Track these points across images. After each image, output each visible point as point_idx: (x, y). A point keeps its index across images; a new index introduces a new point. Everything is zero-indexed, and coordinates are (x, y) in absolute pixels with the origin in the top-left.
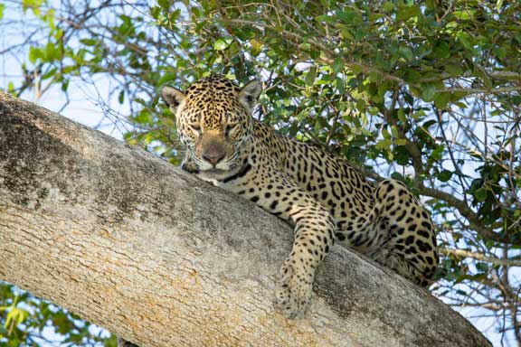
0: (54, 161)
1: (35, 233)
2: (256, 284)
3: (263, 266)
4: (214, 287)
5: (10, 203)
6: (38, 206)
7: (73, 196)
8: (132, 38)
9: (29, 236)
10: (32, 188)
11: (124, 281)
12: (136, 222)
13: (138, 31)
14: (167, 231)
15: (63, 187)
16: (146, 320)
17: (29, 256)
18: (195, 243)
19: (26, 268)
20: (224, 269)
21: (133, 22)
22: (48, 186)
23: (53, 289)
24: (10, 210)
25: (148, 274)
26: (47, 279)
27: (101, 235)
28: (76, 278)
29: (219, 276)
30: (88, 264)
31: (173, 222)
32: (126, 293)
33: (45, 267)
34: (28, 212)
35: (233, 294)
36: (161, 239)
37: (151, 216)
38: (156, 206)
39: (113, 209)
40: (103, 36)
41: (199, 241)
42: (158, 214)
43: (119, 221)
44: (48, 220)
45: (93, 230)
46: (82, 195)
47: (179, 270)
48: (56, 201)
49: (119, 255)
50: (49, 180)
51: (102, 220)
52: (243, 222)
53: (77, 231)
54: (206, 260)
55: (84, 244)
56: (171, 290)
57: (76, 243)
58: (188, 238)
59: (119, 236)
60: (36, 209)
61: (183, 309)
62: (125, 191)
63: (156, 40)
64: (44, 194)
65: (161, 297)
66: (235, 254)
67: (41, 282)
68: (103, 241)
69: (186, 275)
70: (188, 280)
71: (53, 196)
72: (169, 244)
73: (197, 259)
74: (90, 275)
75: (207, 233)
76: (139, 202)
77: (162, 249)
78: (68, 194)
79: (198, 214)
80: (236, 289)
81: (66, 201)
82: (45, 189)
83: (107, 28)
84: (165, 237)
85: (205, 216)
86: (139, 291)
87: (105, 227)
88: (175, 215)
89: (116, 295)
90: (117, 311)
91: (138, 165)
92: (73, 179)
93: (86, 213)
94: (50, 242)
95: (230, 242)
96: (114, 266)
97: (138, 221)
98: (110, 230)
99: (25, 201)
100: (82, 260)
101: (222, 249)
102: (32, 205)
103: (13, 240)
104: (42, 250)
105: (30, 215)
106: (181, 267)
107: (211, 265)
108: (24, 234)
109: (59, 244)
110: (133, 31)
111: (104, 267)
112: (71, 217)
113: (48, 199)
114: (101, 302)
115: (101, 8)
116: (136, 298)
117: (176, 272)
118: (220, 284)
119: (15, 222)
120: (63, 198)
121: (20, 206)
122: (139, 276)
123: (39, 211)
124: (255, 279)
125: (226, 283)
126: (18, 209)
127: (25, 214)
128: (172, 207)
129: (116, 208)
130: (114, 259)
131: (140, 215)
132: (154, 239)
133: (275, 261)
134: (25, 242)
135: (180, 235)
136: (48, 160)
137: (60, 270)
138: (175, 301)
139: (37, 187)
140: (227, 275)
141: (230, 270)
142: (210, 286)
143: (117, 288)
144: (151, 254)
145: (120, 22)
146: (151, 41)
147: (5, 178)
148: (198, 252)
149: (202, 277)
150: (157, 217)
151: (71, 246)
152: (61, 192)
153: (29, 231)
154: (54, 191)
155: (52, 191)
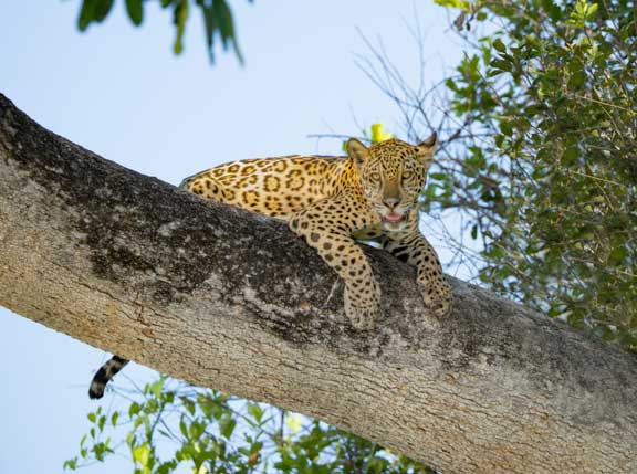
0: (395, 306)
1: (378, 381)
2: (612, 425)
3: (619, 407)
4: (568, 431)
5: (351, 350)
6: (380, 353)
7: (416, 341)
8: (483, 169)
9: (372, 385)
10: (373, 334)
11: (474, 428)
12: (483, 367)
13: (489, 162)
14: (516, 374)
15: (405, 333)
16: (499, 468)
17: (374, 406)
18: (546, 386)
19: (371, 418)
20: (578, 412)
21: (483, 152)
22: (390, 331)
23: (401, 439)
24: (351, 359)
25: (498, 419)
26: (393, 429)
27: (447, 380)
28: (423, 426)
29: (573, 419)
30: (434, 411)
31: (521, 364)
32: (476, 441)
33: (391, 417)
34: (370, 360)
35: (588, 438)
36: (509, 383)
37: (497, 358)
38: (502, 348)
39: (457, 353)
40: (453, 170)
41: (549, 383)
42: (505, 356)
43: (464, 365)
44: (392, 367)
45: (438, 376)
46: (425, 340)
47: (530, 414)
48: (398, 347)
49: (466, 402)
50: (389, 325)
51: (447, 365)
52: (596, 362)
53: (421, 377)
54: (558, 402)
55: (430, 390)
56: (523, 436)
57: (421, 390)
58: (537, 381)
59: (465, 382)
60: (378, 356)
61: (537, 455)
62: (469, 333)
63: (508, 171)
64: (385, 340)
65: (513, 444)
66: (588, 395)
67: (387, 432)
68: (449, 387)
69: (537, 421)
70: (540, 425)
71: (395, 342)
72: (518, 388)
73: (549, 402)
74: (437, 423)
75: (558, 375)
76: (484, 345)
77: (512, 394)
78: (410, 340)
79: (547, 355)
80: (591, 433)
81: (409, 347)
82: (386, 335)
83: (457, 161)
84: (513, 381)
85: (555, 356)
86: (490, 438)
87: (450, 372)
88: (523, 356)
89: (465, 443)
90: (468, 460)
91: (482, 306)
92: (414, 323)
93: (430, 358)
94: (395, 390)
95: (583, 383)
96: (462, 413)
97: (484, 365)
98: (456, 376)
99: (367, 349)
100: (429, 408)
101: (574, 390)
102: (373, 352)
103: (356, 390)
104: (386, 399)
105: (372, 363)
106: (532, 412)
107: (564, 407)
108: (367, 383)
109: (404, 393)
110: (484, 162)
111: (452, 414)
112: (415, 363)
113: (390, 346)
114: (451, 451)
115: (451, 140)
116: (487, 445)
117: (527, 417)
118: (574, 427)
119: (358, 371)
120: (405, 344)
121: (361, 354)
122: (489, 423)
123: (382, 358)
124: (610, 420)
125: (580, 426)
126: (360, 357)
127: (367, 362)
128: (519, 349)
129: (461, 352)
130: (462, 406)
131: (486, 358)
132: (502, 383)
133: (631, 401)
134: (369, 391)
135: (528, 378)
136: (388, 305)
137: (407, 419)
138: (529, 448)
139: (378, 333)
140: (581, 418)
141: (584, 412)
142: (564, 430)
143: (467, 436)
144: (499, 399)
145: (470, 154)
146: (503, 173)
147: (345, 325)
148: (549, 395)
149: (555, 421)
150: (504, 359)
151: (416, 394)
152: (403, 337)
153: (373, 379)
154: (396, 337)
155: (393, 336)
